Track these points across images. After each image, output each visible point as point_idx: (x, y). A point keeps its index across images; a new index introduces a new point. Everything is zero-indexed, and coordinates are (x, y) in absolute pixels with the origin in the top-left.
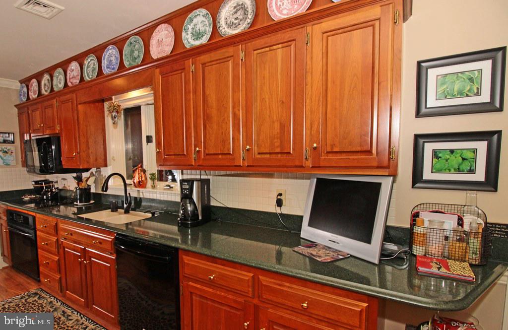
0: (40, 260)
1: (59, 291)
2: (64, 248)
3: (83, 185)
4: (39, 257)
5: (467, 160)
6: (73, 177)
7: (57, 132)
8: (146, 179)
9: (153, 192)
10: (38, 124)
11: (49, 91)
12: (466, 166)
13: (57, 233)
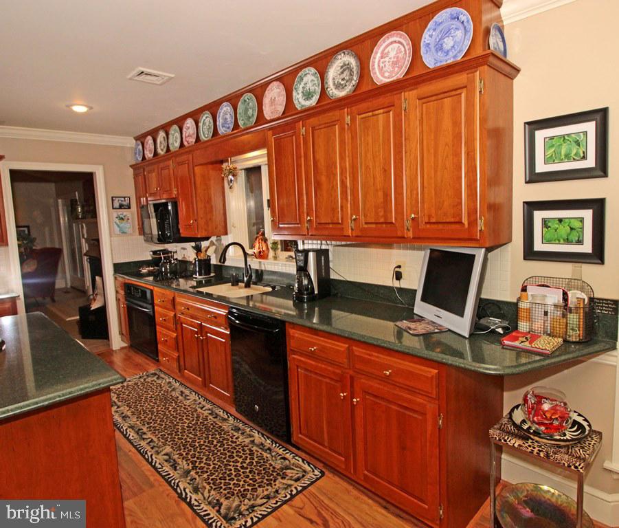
0: (158, 337)
1: (177, 371)
2: (181, 324)
3: (202, 257)
4: (158, 334)
5: (575, 229)
6: (193, 247)
7: (174, 196)
8: (268, 249)
9: (275, 264)
10: (154, 187)
11: (165, 150)
12: (574, 237)
13: (174, 308)
